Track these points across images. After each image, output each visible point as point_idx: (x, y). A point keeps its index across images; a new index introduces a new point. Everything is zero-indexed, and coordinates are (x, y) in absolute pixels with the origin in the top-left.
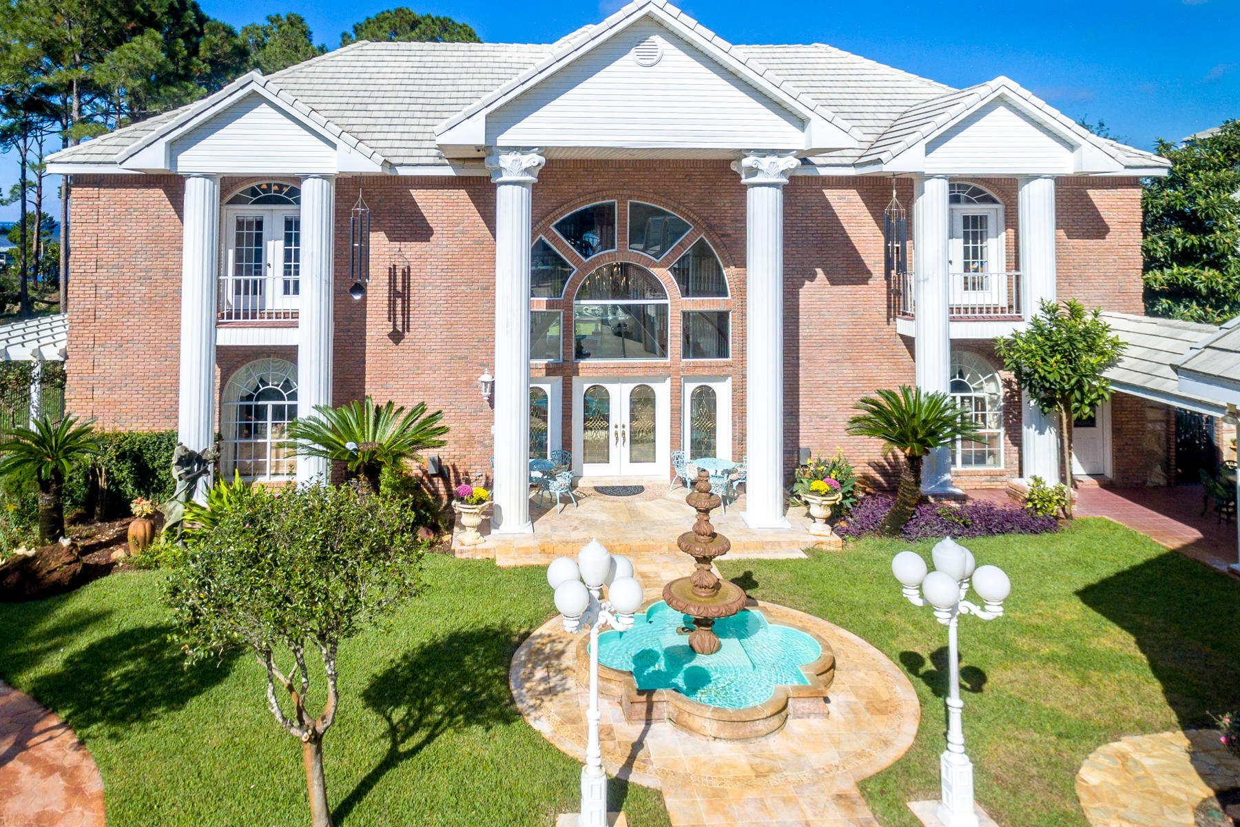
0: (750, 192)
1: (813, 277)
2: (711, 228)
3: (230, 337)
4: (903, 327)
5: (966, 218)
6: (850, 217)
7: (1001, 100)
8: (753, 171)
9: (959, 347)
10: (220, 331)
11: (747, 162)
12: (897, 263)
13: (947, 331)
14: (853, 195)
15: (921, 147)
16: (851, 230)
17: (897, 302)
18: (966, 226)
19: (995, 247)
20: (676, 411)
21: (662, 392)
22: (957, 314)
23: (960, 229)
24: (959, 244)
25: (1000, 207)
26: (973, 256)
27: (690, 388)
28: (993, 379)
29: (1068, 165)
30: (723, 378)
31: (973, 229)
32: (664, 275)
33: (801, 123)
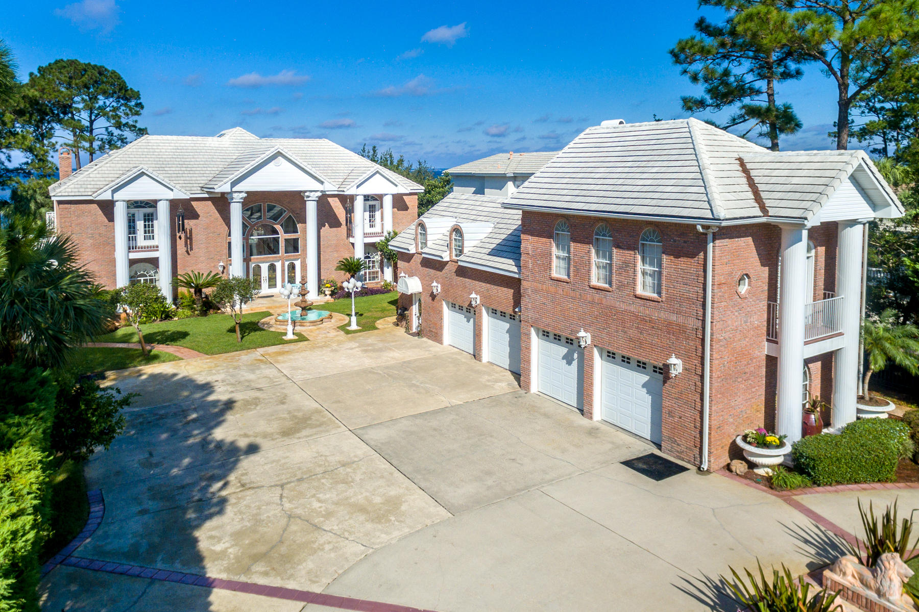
0: (307, 202)
1: (324, 226)
2: (293, 212)
3: (134, 256)
4: (351, 240)
5: (370, 206)
6: (336, 206)
7: (377, 172)
8: (308, 197)
9: (367, 245)
10: (130, 254)
11: (307, 194)
12: (349, 221)
13: (363, 241)
14: (337, 199)
15: (355, 186)
16: (336, 210)
17: (350, 233)
18: (370, 208)
19: (378, 214)
20: (283, 271)
21: (278, 265)
22: (366, 235)
23: (368, 209)
24: (367, 214)
25: (379, 202)
26: (372, 217)
27: (287, 263)
28: (377, 254)
29: (396, 191)
30: (297, 259)
31: (372, 209)
32: (278, 227)
33: (322, 183)
